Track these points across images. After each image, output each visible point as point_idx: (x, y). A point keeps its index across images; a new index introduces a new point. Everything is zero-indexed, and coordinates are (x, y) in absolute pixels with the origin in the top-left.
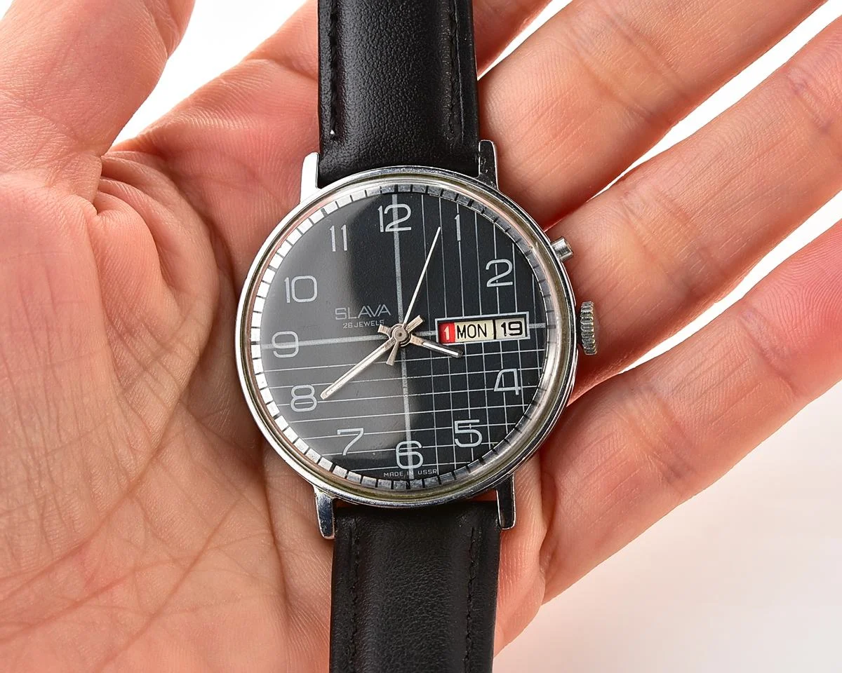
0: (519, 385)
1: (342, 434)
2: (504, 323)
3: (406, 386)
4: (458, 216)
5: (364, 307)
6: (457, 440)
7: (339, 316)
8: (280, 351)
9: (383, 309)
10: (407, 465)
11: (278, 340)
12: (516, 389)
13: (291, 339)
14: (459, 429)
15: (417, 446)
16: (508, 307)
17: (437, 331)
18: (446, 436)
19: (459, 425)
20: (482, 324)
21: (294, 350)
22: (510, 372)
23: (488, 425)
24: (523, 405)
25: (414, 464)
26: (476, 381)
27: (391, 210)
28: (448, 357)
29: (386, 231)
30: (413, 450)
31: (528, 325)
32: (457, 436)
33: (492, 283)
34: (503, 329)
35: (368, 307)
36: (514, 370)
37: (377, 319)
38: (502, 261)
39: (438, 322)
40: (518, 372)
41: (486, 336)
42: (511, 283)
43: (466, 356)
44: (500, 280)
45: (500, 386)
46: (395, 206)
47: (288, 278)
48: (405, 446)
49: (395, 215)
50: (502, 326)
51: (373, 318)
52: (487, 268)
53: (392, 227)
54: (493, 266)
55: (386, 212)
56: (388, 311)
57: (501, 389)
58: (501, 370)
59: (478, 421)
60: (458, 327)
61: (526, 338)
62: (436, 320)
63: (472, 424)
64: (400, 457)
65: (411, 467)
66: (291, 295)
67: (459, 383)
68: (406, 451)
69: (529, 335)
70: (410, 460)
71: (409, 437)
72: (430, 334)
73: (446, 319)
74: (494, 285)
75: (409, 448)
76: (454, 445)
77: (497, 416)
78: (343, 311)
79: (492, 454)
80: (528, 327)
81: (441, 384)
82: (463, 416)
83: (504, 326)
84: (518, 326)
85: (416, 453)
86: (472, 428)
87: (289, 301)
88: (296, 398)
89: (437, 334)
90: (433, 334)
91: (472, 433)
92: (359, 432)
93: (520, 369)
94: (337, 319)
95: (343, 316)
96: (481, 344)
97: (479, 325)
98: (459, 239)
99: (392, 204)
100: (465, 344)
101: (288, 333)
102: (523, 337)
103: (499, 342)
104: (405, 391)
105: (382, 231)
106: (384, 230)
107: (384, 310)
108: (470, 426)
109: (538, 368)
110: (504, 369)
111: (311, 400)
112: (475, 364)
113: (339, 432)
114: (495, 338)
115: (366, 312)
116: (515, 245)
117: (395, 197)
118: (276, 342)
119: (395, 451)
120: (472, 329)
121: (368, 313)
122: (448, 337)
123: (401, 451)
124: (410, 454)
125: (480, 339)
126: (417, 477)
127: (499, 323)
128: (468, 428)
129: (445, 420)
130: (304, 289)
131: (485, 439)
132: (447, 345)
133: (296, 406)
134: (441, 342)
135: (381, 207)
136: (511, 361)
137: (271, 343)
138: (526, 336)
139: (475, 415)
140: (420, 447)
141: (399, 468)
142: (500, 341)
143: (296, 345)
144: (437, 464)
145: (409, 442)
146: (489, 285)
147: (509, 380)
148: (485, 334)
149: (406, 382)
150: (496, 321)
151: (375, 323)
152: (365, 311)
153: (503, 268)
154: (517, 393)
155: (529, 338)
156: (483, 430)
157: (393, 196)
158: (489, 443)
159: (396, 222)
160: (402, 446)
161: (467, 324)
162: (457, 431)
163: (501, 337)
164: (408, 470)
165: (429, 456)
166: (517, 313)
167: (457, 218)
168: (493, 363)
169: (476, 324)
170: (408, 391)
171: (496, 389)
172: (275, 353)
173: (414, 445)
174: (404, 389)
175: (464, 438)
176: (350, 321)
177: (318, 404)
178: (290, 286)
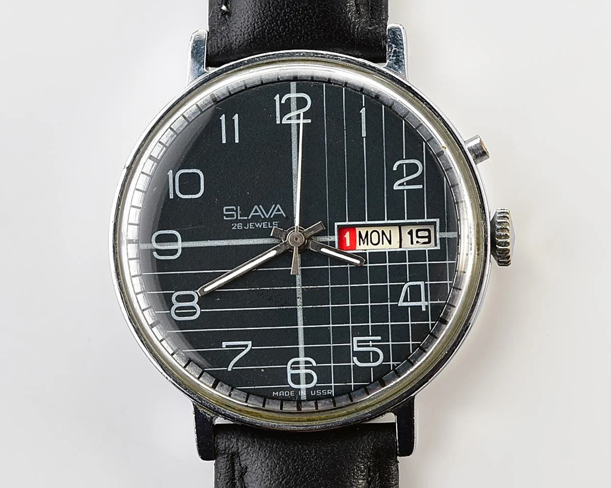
0: (427, 300)
1: (227, 346)
2: (411, 231)
3: (301, 296)
4: (364, 109)
5: (256, 207)
6: (355, 358)
7: (227, 216)
8: (160, 252)
9: (277, 209)
10: (299, 384)
11: (160, 239)
12: (423, 304)
13: (173, 239)
14: (358, 346)
15: (311, 364)
16: (416, 213)
17: (336, 237)
18: (343, 354)
19: (359, 342)
20: (387, 230)
21: (176, 250)
22: (416, 285)
23: (390, 343)
24: (430, 322)
25: (306, 384)
26: (379, 294)
27: (289, 99)
28: (348, 266)
29: (283, 122)
30: (306, 368)
31: (438, 233)
32: (356, 354)
33: (400, 185)
34: (410, 236)
35: (261, 206)
36: (422, 284)
37: (270, 220)
38: (412, 161)
39: (338, 226)
40: (426, 285)
41: (390, 243)
42: (421, 187)
43: (368, 265)
44: (409, 183)
45: (405, 300)
46: (293, 95)
47: (171, 171)
48: (298, 363)
49: (293, 105)
50: (409, 233)
51: (265, 220)
52: (395, 169)
53: (290, 119)
54: (400, 166)
55: (283, 102)
56: (282, 212)
57: (405, 304)
58: (407, 282)
59: (379, 338)
60: (360, 232)
61: (436, 248)
62: (336, 224)
63: (373, 341)
64: (292, 374)
65: (303, 386)
66: (174, 190)
67: (359, 295)
68: (298, 368)
69: (439, 245)
70: (303, 379)
71: (302, 352)
72: (328, 240)
73: (347, 223)
74: (401, 188)
75: (302, 365)
76: (352, 364)
77: (401, 333)
78: (232, 210)
79: (393, 375)
80: (438, 236)
81: (339, 296)
82: (364, 332)
83: (411, 233)
84: (426, 234)
85: (309, 371)
86: (373, 346)
87: (171, 197)
88: (177, 305)
89: (336, 240)
90: (331, 240)
91: (374, 352)
92: (246, 346)
93: (428, 283)
94: (225, 218)
95: (232, 216)
96: (385, 252)
97: (383, 232)
98: (364, 134)
99: (289, 92)
100: (367, 252)
101: (170, 232)
102: (431, 247)
103: (405, 251)
104: (299, 302)
105: (278, 122)
106: (281, 121)
107: (279, 210)
108: (371, 343)
109: (448, 282)
110: (410, 281)
111: (193, 308)
112: (378, 274)
113: (224, 344)
114: (400, 247)
115: (258, 212)
116: (426, 143)
117: (293, 85)
118: (156, 242)
119: (286, 367)
120: (375, 235)
121: (260, 213)
122: (348, 244)
123: (293, 368)
124: (302, 372)
125: (385, 247)
126: (309, 398)
127: (405, 230)
128: (369, 346)
129: (343, 335)
130: (189, 184)
131: (386, 359)
132: (348, 252)
133: (178, 314)
134: (342, 248)
135: (278, 96)
136: (418, 273)
137: (151, 242)
138: (436, 245)
139: (376, 331)
140: (314, 364)
141: (290, 386)
142: (407, 250)
143: (179, 245)
144: (333, 384)
145: (302, 359)
146: (396, 187)
147: (415, 294)
148: (390, 242)
149: (301, 291)
150: (402, 227)
151: (268, 224)
152: (256, 211)
153: (412, 169)
154: (424, 309)
155: (438, 248)
156: (385, 349)
157: (291, 83)
158: (391, 363)
159: (294, 114)
160: (294, 363)
161: (370, 230)
162: (356, 349)
163: (407, 246)
164: (299, 389)
165: (323, 375)
166: (426, 220)
167: (363, 111)
168: (398, 274)
169: (380, 230)
170: (303, 303)
171: (401, 303)
172: (155, 253)
173: (307, 362)
174: (298, 300)
175: (363, 356)
176: (240, 221)
177: (201, 312)
178: (173, 179)
